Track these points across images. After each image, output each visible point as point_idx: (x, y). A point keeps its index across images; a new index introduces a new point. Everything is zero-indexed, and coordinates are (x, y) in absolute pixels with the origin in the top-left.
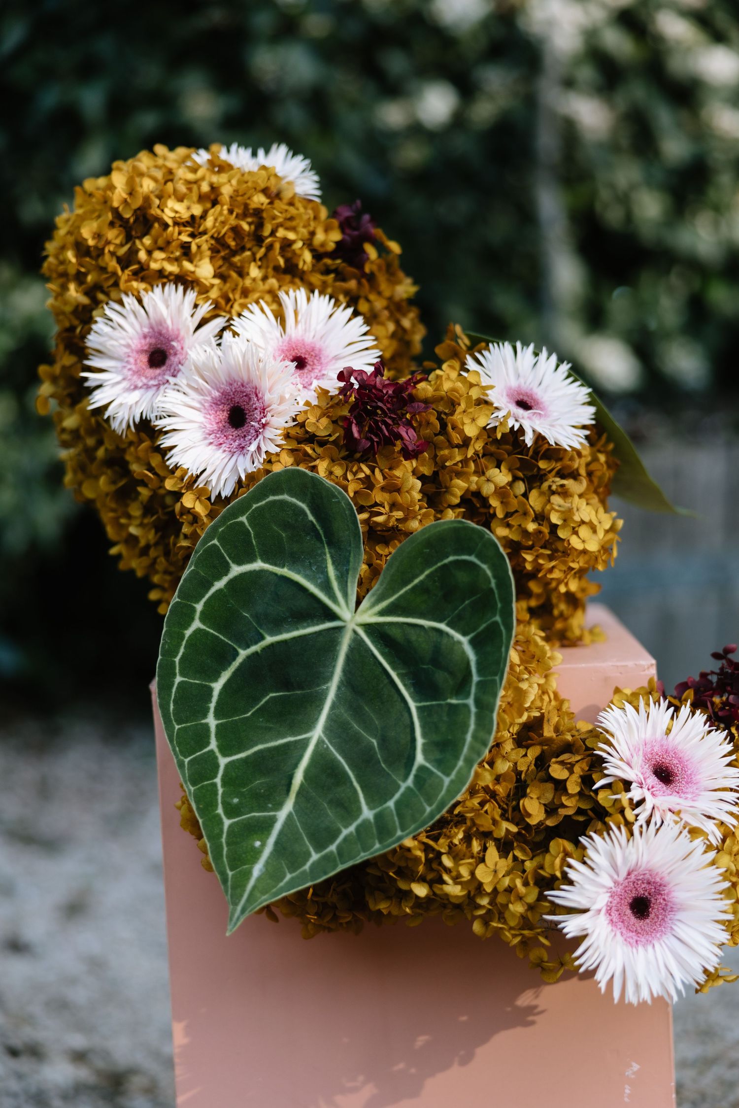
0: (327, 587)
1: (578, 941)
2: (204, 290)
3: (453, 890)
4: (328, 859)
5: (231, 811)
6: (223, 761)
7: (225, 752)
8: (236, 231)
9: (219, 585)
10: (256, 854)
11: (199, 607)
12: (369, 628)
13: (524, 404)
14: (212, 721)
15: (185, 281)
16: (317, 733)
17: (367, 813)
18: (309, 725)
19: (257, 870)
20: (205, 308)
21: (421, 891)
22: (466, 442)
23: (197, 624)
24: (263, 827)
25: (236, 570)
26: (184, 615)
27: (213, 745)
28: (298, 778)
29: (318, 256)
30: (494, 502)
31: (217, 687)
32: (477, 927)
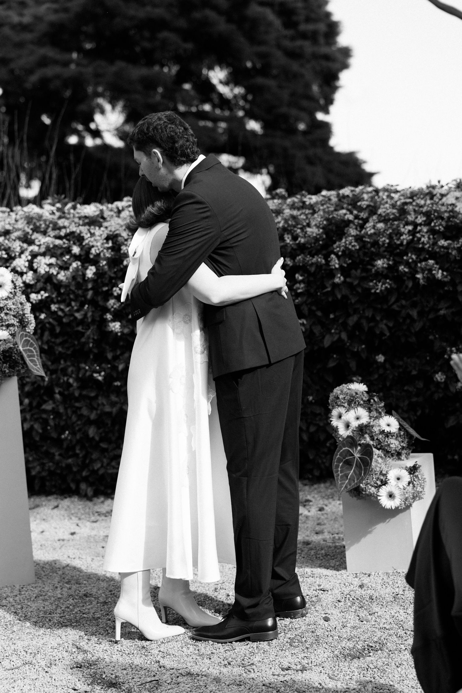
0: (353, 452)
1: (380, 500)
2: (346, 408)
3: (368, 493)
4: (350, 488)
5: (340, 481)
6: (340, 475)
7: (341, 473)
8: (351, 399)
9: (341, 451)
10: (342, 487)
11: (339, 454)
12: (359, 457)
13: (388, 425)
14: (339, 469)
15: (344, 407)
16: (352, 471)
17: (356, 482)
18: (351, 470)
19: (342, 489)
20: (346, 410)
21: (364, 493)
22: (375, 432)
23: (338, 456)
24: (344, 483)
25: (344, 449)
26: (337, 455)
27: (339, 472)
28: (349, 477)
29: (364, 401)
30: (381, 440)
31: (341, 465)
32: (372, 498)
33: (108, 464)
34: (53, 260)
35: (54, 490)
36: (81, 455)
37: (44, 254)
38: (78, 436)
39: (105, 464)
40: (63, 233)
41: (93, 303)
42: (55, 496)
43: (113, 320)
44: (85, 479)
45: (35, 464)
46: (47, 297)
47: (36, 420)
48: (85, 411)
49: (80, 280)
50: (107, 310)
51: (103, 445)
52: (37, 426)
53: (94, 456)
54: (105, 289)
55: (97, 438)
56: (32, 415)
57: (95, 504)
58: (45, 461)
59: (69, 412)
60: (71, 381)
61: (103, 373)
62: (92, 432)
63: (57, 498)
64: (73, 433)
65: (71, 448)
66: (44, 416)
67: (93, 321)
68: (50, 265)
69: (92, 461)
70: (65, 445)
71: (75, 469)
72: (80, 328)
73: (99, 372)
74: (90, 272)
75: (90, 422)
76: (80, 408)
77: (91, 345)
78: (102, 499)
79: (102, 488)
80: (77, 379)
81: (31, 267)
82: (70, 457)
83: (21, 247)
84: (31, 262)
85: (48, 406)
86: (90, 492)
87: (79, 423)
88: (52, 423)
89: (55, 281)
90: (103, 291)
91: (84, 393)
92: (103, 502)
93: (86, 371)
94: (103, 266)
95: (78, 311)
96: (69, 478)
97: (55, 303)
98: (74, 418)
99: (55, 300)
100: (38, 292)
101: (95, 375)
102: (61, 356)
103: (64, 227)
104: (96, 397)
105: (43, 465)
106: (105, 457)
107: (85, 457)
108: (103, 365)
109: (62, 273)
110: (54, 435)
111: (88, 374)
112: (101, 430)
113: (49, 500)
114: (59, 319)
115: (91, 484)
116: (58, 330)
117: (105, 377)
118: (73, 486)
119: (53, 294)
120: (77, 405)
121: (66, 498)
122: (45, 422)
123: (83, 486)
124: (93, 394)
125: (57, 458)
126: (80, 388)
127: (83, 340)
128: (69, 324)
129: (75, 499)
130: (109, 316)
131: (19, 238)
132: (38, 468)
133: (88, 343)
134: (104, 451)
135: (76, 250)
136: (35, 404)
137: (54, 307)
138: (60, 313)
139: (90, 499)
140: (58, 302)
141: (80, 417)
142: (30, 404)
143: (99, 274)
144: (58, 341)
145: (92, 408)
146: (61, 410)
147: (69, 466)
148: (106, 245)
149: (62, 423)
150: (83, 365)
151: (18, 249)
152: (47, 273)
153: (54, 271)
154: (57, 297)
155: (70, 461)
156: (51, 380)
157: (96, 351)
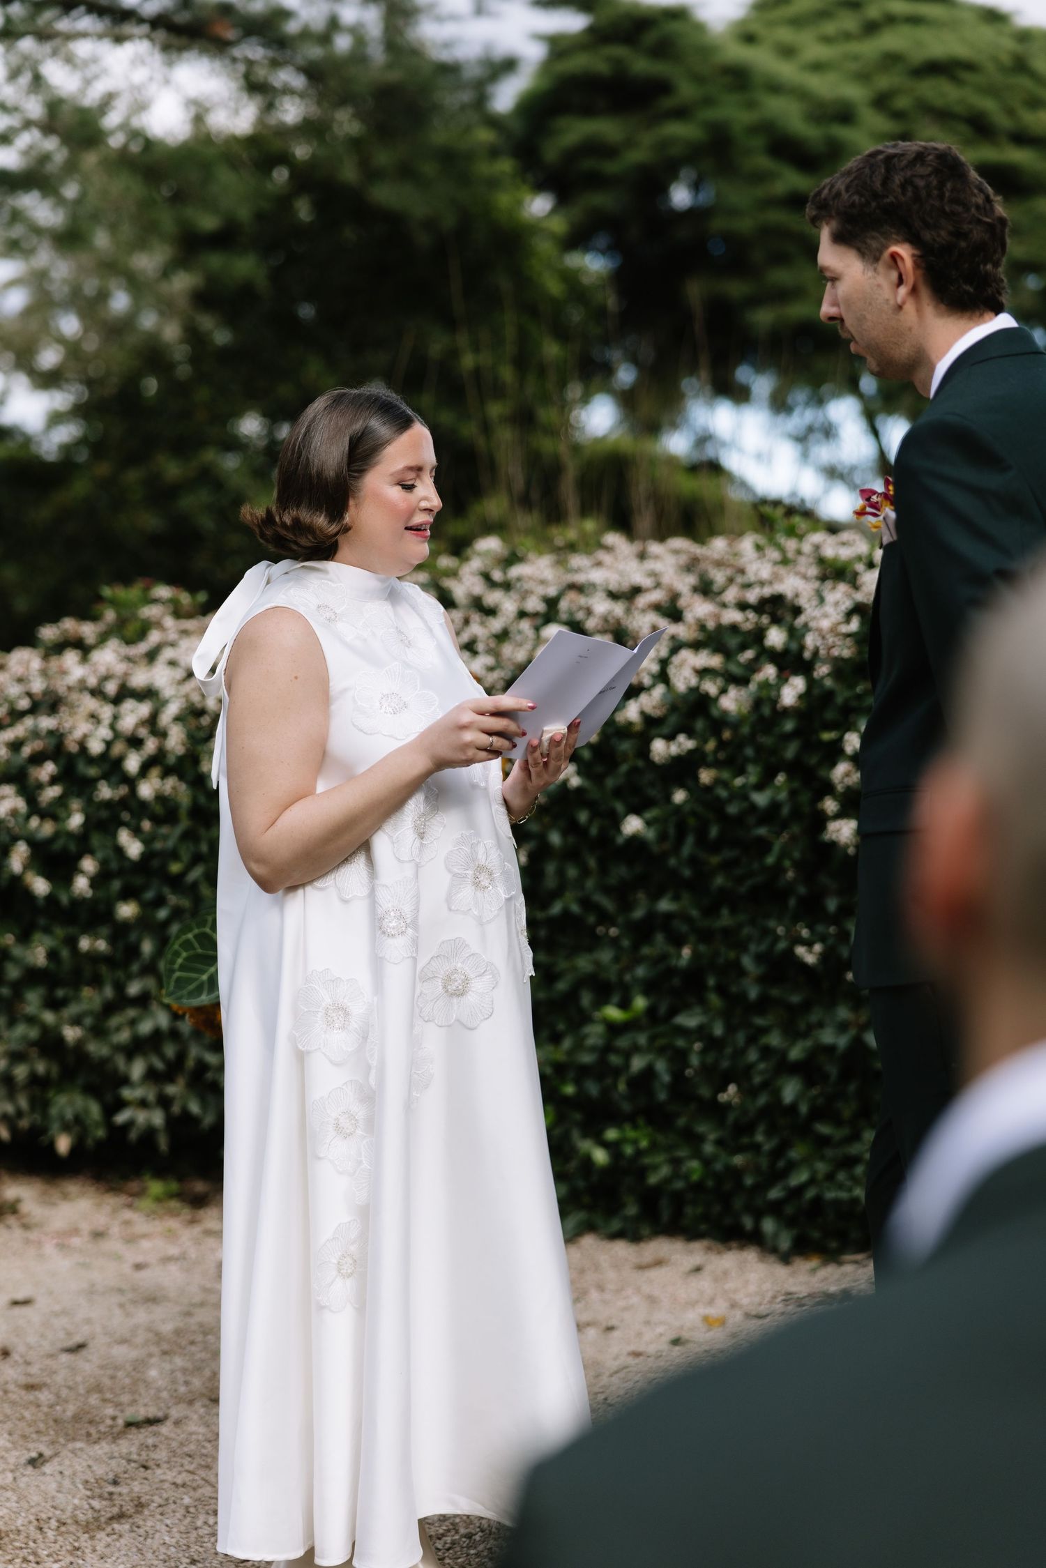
33: (830, 1177)
34: (715, 661)
35: (703, 1227)
36: (767, 1147)
37: (696, 646)
38: (762, 1100)
39: (820, 1176)
40: (752, 596)
41: (795, 769)
42: (705, 1243)
43: (839, 816)
44: (775, 1209)
45: (659, 1158)
46: (690, 752)
47: (661, 1051)
48: (774, 1039)
49: (766, 711)
50: (827, 788)
51: (824, 1129)
52: (661, 1066)
53: (795, 1153)
54: (827, 736)
55: (804, 1109)
56: (652, 1039)
57: (793, 1274)
58: (682, 1153)
59: (741, 1038)
60: (747, 962)
61: (818, 948)
62: (790, 1091)
63: (709, 1249)
64: (749, 1092)
65: (744, 1128)
66: (680, 1043)
67: (796, 814)
68: (703, 673)
69: (791, 1167)
70: (731, 1117)
71: (749, 1181)
72: (762, 831)
73: (809, 944)
74: (791, 692)
75: (785, 1067)
76: (764, 1031)
77: (790, 874)
78: (814, 1263)
79: (816, 1235)
80: (759, 958)
81: (663, 676)
82: (739, 1150)
83: (654, 628)
84: (664, 663)
85: (689, 1020)
86: (785, 1243)
87: (762, 1066)
88: (695, 1060)
89: (715, 712)
90: (821, 742)
91: (775, 992)
92: (814, 1271)
93: (777, 939)
94: (823, 678)
95: (759, 787)
96: (738, 1203)
97: (709, 766)
98: (753, 1056)
99: (710, 758)
100: (670, 738)
101: (800, 951)
102: (725, 898)
103: (762, 583)
104: (806, 1006)
105: (676, 1162)
106: (822, 1158)
107: (778, 1152)
108: (820, 928)
109: (733, 692)
110: (705, 1091)
111: (782, 945)
112: (814, 1092)
113: (691, 1252)
114: (717, 807)
115: (790, 1222)
116: (714, 832)
117: (824, 957)
118: (748, 1223)
119: (706, 741)
120: (759, 1021)
121: (730, 1249)
122: (679, 1059)
123: (768, 1225)
124: (795, 999)
125: (708, 1148)
126: (762, 980)
127: (770, 860)
128: (739, 820)
129: (750, 1256)
130: (830, 805)
131: (657, 607)
132: (665, 1171)
133: (785, 871)
134: (824, 1142)
135: (776, 637)
136: (663, 1009)
137: (706, 776)
138: (723, 793)
139: (786, 1259)
140: (716, 764)
141: (766, 1052)
142: (651, 1012)
143: (815, 699)
144: (715, 860)
145: (793, 1034)
146: (718, 1030)
147: (735, 1174)
148: (844, 629)
149: (725, 1064)
150: (772, 923)
151: (645, 631)
152: (694, 690)
153: (711, 687)
154: (716, 751)
155: (738, 1160)
156: (695, 954)
157: (802, 890)
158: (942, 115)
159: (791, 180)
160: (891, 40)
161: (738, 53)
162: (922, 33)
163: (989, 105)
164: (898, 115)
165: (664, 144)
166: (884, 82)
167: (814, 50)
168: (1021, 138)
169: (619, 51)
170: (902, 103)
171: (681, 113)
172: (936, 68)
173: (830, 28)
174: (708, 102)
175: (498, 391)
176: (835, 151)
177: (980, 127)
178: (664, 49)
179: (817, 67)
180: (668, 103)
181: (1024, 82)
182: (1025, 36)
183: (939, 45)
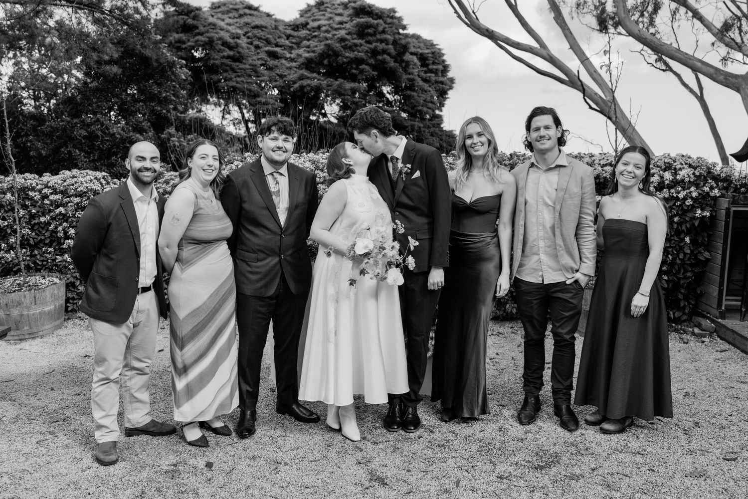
158: (260, 39)
159: (228, 52)
160: (246, 19)
161: (211, 20)
162: (254, 19)
163: (270, 36)
164: (248, 38)
165: (197, 41)
166: (245, 30)
167: (228, 21)
168: (277, 45)
169: (186, 17)
170: (250, 34)
171: (202, 34)
172: (257, 27)
173: (231, 15)
174: (208, 32)
175: (171, 101)
176: (237, 45)
177: (268, 42)
178: (195, 18)
179: (230, 25)
180: (197, 31)
181: (278, 32)
182: (276, 20)
183: (258, 22)
